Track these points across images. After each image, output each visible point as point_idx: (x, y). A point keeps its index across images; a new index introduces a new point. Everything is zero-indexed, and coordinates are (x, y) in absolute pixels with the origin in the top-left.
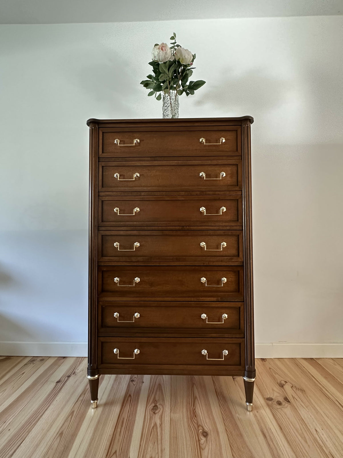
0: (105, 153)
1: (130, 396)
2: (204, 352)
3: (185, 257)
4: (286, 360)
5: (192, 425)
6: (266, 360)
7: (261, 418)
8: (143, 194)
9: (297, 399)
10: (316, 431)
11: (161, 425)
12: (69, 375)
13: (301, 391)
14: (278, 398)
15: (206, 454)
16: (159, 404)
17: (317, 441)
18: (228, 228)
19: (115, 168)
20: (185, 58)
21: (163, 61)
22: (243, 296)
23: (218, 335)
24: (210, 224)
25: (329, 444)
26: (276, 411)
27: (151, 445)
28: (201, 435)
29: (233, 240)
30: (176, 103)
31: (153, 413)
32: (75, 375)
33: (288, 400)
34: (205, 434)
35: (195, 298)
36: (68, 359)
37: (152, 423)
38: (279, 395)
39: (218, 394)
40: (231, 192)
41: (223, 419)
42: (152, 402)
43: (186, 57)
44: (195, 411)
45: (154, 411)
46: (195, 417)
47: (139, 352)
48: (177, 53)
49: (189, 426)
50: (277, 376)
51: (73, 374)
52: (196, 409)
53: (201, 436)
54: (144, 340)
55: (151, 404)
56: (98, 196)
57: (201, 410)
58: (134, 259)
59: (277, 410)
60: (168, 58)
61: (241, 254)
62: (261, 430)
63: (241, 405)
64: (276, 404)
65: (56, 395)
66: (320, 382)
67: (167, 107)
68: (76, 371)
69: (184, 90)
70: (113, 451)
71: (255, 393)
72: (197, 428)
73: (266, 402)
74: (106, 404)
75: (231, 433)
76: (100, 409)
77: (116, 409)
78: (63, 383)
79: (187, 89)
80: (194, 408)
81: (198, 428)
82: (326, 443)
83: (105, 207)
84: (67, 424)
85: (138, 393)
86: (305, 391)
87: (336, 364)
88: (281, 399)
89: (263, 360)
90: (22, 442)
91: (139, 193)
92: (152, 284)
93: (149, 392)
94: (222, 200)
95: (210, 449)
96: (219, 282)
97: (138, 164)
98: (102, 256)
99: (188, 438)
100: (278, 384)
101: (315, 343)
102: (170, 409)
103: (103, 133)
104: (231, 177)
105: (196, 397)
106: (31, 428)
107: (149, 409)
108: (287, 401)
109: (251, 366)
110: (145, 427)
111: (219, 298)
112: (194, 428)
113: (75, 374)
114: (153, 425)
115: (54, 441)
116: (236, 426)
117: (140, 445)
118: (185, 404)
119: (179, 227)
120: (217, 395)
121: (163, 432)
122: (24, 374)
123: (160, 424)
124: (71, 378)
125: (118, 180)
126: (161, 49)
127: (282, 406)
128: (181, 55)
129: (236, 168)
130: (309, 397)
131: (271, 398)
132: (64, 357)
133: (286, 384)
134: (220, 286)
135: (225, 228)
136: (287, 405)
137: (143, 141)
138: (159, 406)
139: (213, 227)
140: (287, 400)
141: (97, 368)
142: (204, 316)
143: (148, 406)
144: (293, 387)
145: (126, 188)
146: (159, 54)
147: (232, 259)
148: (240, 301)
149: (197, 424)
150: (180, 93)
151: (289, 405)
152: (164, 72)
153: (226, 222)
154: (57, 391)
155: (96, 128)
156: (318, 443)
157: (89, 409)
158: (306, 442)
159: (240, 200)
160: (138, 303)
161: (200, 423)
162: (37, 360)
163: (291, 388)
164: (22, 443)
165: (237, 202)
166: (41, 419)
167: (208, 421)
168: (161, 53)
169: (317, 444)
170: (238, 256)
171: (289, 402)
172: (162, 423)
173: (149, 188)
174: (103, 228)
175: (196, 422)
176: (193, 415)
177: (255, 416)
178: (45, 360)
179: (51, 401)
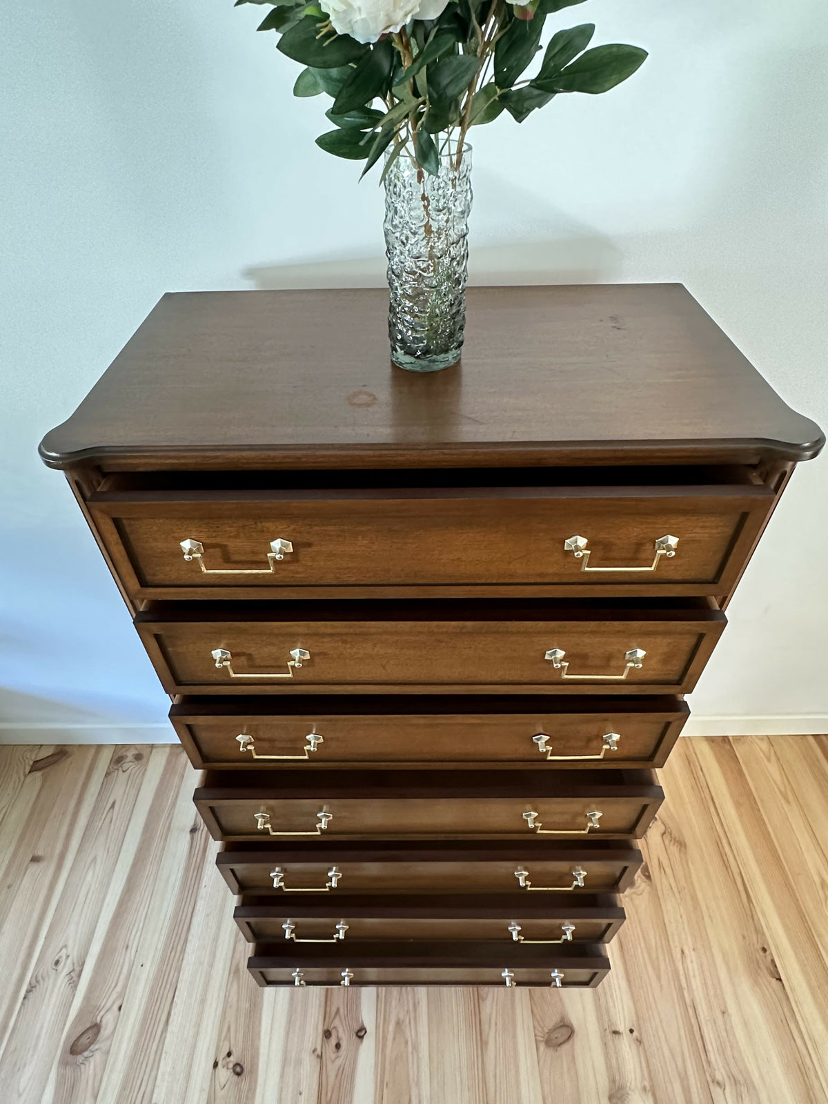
0: (151, 586)
9: (667, 869)
10: (683, 952)
13: (679, 847)
15: (488, 1010)
17: (677, 974)
25: (696, 983)
33: (649, 872)
65: (200, 870)
66: (723, 819)
70: (334, 1009)
78: (204, 835)
82: (692, 979)
86: (685, 846)
106: (179, 963)
108: (644, 875)
115: (228, 988)
122: (116, 807)
127: (634, 890)
130: (690, 862)
136: (643, 885)
140: (647, 874)
144: (665, 833)
154: (199, 860)
156: (679, 981)
158: (659, 977)
162: (127, 757)
163: (660, 838)
164: (174, 997)
169: (676, 983)
171: (649, 877)
178: (144, 760)
179: (196, 887)
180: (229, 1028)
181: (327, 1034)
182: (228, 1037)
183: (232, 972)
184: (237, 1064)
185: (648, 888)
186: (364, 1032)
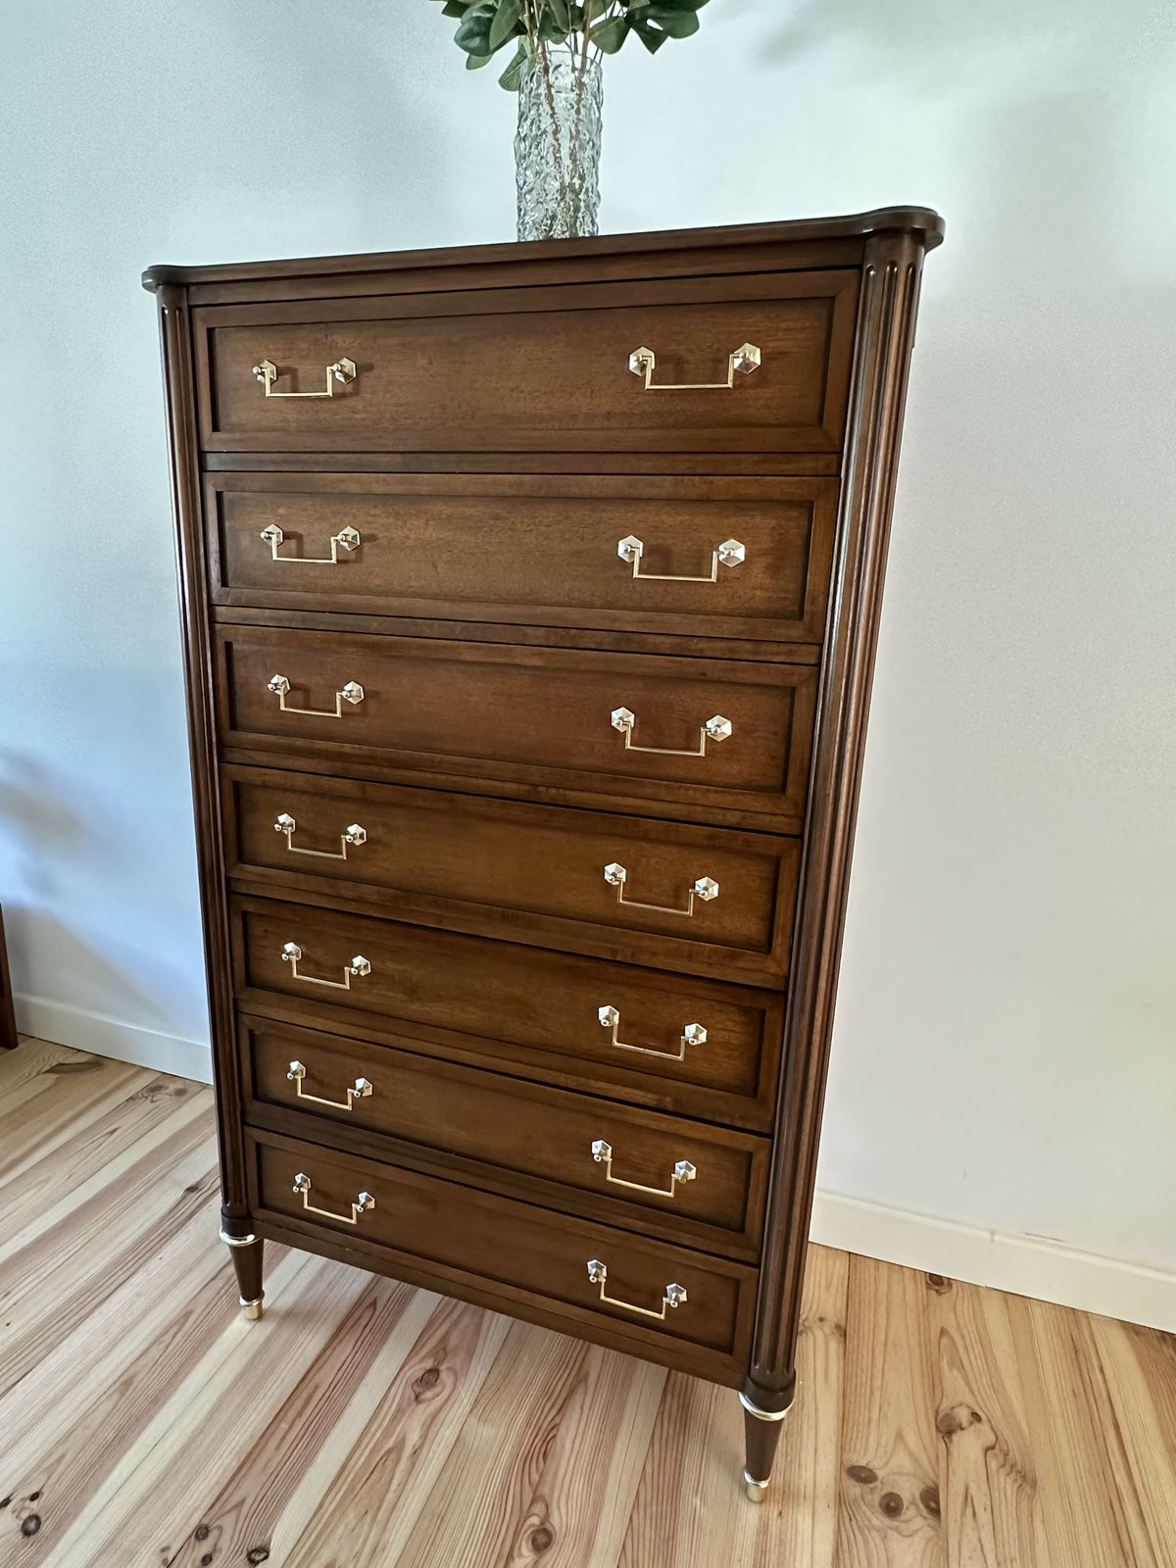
0: (222, 431)
1: (374, 1304)
2: (596, 1271)
5: (518, 1488)
6: (950, 1285)
7: (782, 1543)
8: (375, 624)
9: (980, 1511)
11: (417, 1451)
13: (1019, 1480)
14: (897, 1477)
16: (449, 1368)
18: (732, 818)
19: (266, 499)
22: (771, 1114)
24: (648, 791)
26: (859, 1537)
27: (351, 1516)
28: (532, 1532)
29: (752, 875)
31: (413, 1396)
33: (937, 1502)
34: (542, 1539)
35: (570, 1076)
37: (392, 1436)
38: (908, 1466)
39: (670, 1388)
40: (763, 647)
41: (636, 1504)
42: (431, 1352)
44: (554, 1436)
45: (418, 1390)
46: (541, 1458)
47: (372, 1205)
49: (505, 1487)
50: (952, 1378)
52: (563, 1428)
53: (524, 1544)
54: (386, 1171)
55: (420, 1361)
56: (208, 622)
57: (575, 1438)
58: (347, 890)
59: (862, 1533)
61: (779, 943)
64: (876, 1502)
65: (166, 1238)
69: (629, 21)
70: (236, 1498)
72: (526, 1506)
73: (838, 1481)
74: (289, 1316)
76: (266, 1328)
77: (310, 1344)
78: (204, 1196)
79: (651, 12)
80: (557, 1420)
81: (530, 1506)
83: (240, 672)
84: (153, 1354)
86: (1034, 1485)
88: (909, 1490)
89: (936, 1282)
90: (21, 1379)
92: (413, 991)
93: (439, 1308)
94: (720, 682)
96: (671, 1037)
97: (354, 483)
98: (242, 858)
99: (479, 1533)
100: (937, 1413)
102: (473, 1399)
103: (210, 331)
104: (774, 570)
105: (587, 1376)
107: (409, 1373)
108: (928, 1507)
110: (367, 1442)
111: (668, 1099)
112: (518, 1500)
114: (390, 1443)
115: (98, 1403)
117: (321, 1505)
118: (534, 1392)
119: (515, 786)
120: (665, 1390)
121: (411, 1481)
122: (115, 1135)
123: (414, 1446)
125: (275, 557)
127: (895, 1524)
129: (804, 522)
130: (1037, 1518)
131: (871, 1470)
133: (971, 1423)
134: (670, 1056)
135: (717, 817)
136: (919, 1522)
138: (443, 1375)
139: (665, 805)
140: (933, 1505)
141: (249, 1215)
142: (602, 1148)
143: (416, 1360)
144: (993, 1448)
145: (309, 596)
147: (733, 957)
148: (755, 1129)
150: (613, 38)
151: (927, 1529)
153: (725, 788)
154: (175, 1224)
157: (232, 1317)
159: (803, 692)
161: (545, 1490)
162: (167, 1088)
163: (980, 1454)
164: (18, 1381)
165: (788, 700)
166: (96, 1313)
167: (579, 1485)
170: (767, 947)
171: (936, 1512)
172: (421, 1446)
173: (398, 602)
174: (239, 756)
175: (535, 1477)
176: (541, 1448)
177: (764, 1529)
178: (188, 1096)
179: (148, 1255)
180: (63, 1456)
181: (201, 1532)
182: (50, 1471)
183: (121, 1381)
184: (36, 1518)
185: (928, 1532)
186: (262, 1556)
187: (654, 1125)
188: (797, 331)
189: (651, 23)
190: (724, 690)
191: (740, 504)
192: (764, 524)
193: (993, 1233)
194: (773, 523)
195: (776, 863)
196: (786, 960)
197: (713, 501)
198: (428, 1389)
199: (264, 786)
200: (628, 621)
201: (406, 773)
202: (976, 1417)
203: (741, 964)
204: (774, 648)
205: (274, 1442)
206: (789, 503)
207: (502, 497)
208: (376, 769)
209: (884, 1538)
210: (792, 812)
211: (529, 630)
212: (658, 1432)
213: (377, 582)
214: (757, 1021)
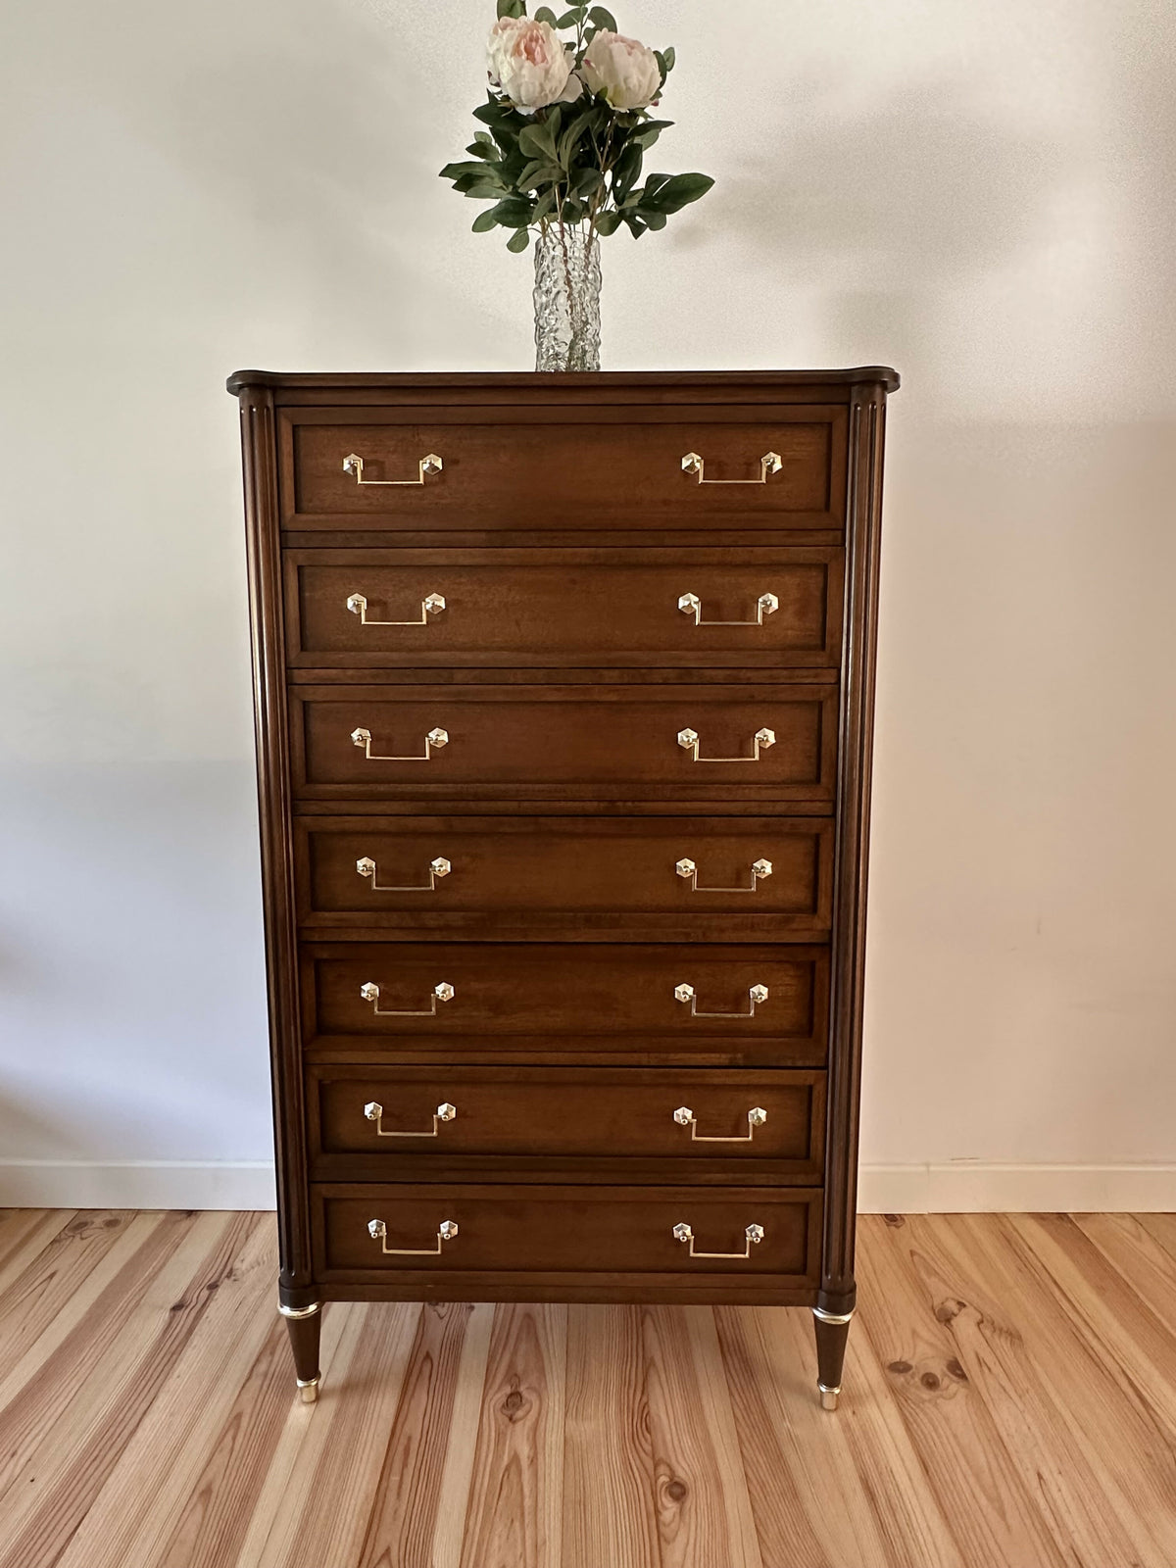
0: (305, 513)
1: (428, 1356)
2: (684, 1232)
3: (617, 915)
4: (970, 1221)
5: (638, 1462)
6: (903, 1220)
7: (865, 1433)
8: (459, 676)
9: (992, 1366)
10: (1040, 1477)
11: (533, 1461)
12: (212, 1281)
13: (1009, 1338)
14: (927, 1362)
15: (677, 1557)
16: (527, 1388)
17: (1036, 1509)
18: (780, 808)
19: (348, 572)
20: (628, 89)
21: (533, 104)
22: (825, 1048)
23: (731, 1175)
24: (713, 794)
25: (1075, 1522)
26: (918, 1410)
27: (500, 1528)
28: (666, 1491)
29: (798, 851)
30: (590, 276)
31: (507, 1420)
32: (235, 1280)
33: (962, 1370)
34: (677, 1490)
35: (651, 1055)
36: (202, 1218)
37: (504, 1453)
38: (930, 1352)
39: (725, 1349)
40: (796, 673)
41: (741, 1442)
42: (503, 1380)
43: (634, 81)
44: (648, 1412)
45: (509, 1413)
46: (646, 1433)
47: (455, 1231)
48: (593, 64)
49: (627, 1464)
50: (932, 1283)
51: (228, 1277)
52: (652, 1406)
53: (664, 1499)
54: (470, 1192)
55: (499, 1388)
56: (287, 685)
57: (666, 1408)
58: (430, 919)
59: (919, 1407)
60: (553, 94)
61: (823, 904)
62: (860, 1477)
63: (801, 1389)
64: (919, 1383)
65: (175, 1356)
66: (1077, 1305)
67: (552, 296)
68: (237, 1265)
69: (621, 216)
70: (380, 1550)
71: (851, 1344)
72: (652, 1472)
73: (885, 1377)
74: (348, 1388)
75: (763, 1486)
76: (329, 1406)
77: (384, 1405)
78: (193, 1314)
79: (638, 211)
80: (645, 1399)
81: (655, 1469)
82: (1066, 1517)
83: (317, 728)
84: (220, 1459)
85: (455, 1345)
86: (1020, 1338)
87: (1144, 1235)
88: (938, 1368)
89: (892, 1219)
90: (80, 1525)
91: (445, 673)
92: (497, 1007)
93: (493, 1344)
94: (764, 702)
95: (692, 1541)
96: (741, 999)
97: (439, 557)
98: (316, 907)
99: (623, 1504)
100: (934, 1311)
101: (1081, 1163)
102: (562, 1405)
103: (295, 428)
104: (801, 614)
105: (652, 1359)
106: (103, 1478)
107: (493, 1403)
108: (956, 1374)
109: (842, 1275)
110: (481, 1468)
111: (739, 1055)
112: (642, 1470)
113: (233, 1278)
114: (506, 1460)
115: (184, 1519)
116: (779, 1460)
117: (466, 1530)
118: (613, 1389)
119: (595, 804)
120: (722, 1352)
121: (540, 1484)
122: (55, 1279)
123: (528, 1458)
124: (222, 1294)
125: (363, 622)
126: (524, 55)
127: (938, 1393)
128: (612, 72)
129: (821, 579)
130: (1031, 1358)
131: (905, 1363)
132: (190, 1213)
133: (960, 1310)
134: (742, 1015)
135: (768, 808)
136: (954, 1387)
137: (456, 462)
138: (525, 1394)
139: (727, 804)
140: (959, 1372)
141: (313, 1282)
142: (684, 1115)
143: (491, 1392)
144: (982, 1322)
145: (395, 655)
146: (516, 77)
147: (787, 921)
148: (813, 1064)
149: (653, 1456)
150: (606, 226)
151: (963, 1390)
152: (541, 156)
153: (774, 784)
154: (177, 1343)
155: (268, 409)
156: (1041, 1518)
157: (291, 1403)
158: (1003, 1515)
159: (828, 706)
160: (449, 1071)
161: (661, 1454)
162: (93, 1223)
163: (976, 1329)
164: (77, 1527)
165: (817, 711)
166: (132, 1444)
167: (687, 1441)
168: (524, 72)
169: (1036, 1522)
170: (814, 909)
171: (963, 1376)
172: (536, 1454)
173: (483, 656)
174: (314, 807)
175: (648, 1448)
176: (641, 1424)
177: (846, 1427)
178: (122, 1225)
179: (162, 1377)
183: (198, 1492)
185: (963, 1391)
187: (729, 1081)
188: (808, 445)
189: (638, 218)
190: (766, 708)
191: (774, 567)
192: (790, 580)
193: (928, 1165)
194: (798, 580)
195: (817, 838)
196: (829, 917)
197: (754, 565)
198: (518, 1409)
199: (344, 833)
200: (691, 659)
201: (492, 804)
202: (961, 1305)
203: (794, 926)
204: (805, 673)
205: (392, 1496)
206: (810, 566)
207: (579, 566)
208: (462, 804)
209: (936, 1405)
210: (826, 798)
211: (605, 672)
212: (732, 1386)
213: (460, 640)
214: (809, 974)
